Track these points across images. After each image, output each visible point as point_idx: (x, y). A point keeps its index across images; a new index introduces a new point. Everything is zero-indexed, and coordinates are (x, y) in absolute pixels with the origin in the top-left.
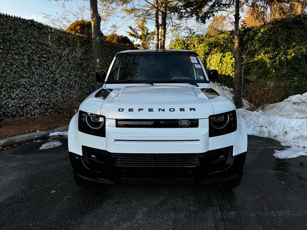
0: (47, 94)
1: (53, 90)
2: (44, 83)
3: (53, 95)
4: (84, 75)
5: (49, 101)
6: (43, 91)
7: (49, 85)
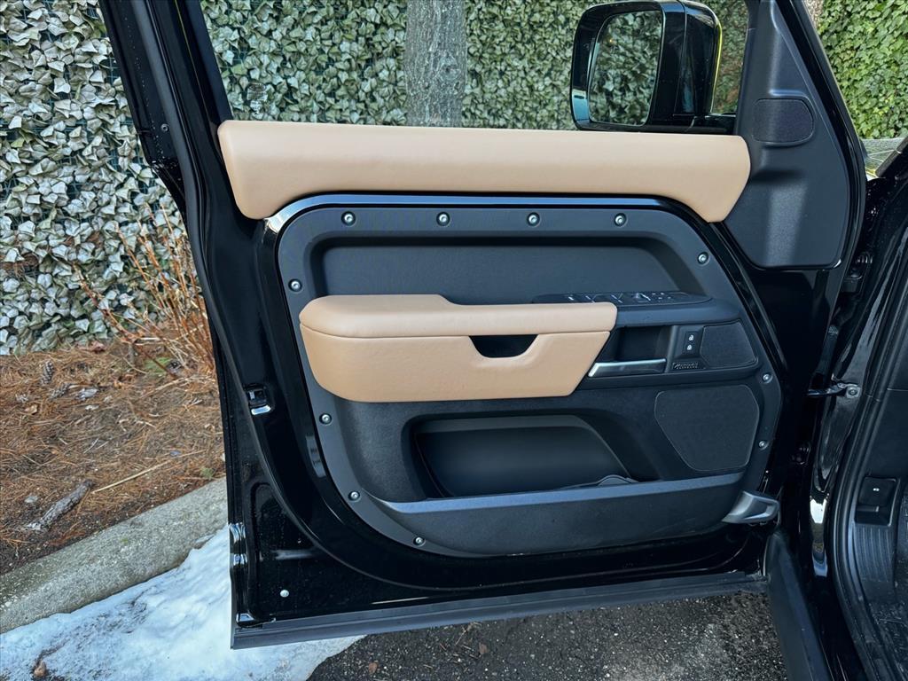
0: (73, 190)
1: (123, 162)
2: (36, 107)
3: (123, 193)
4: (340, 53)
5: (96, 238)
6: (37, 170)
7: (81, 123)
